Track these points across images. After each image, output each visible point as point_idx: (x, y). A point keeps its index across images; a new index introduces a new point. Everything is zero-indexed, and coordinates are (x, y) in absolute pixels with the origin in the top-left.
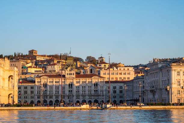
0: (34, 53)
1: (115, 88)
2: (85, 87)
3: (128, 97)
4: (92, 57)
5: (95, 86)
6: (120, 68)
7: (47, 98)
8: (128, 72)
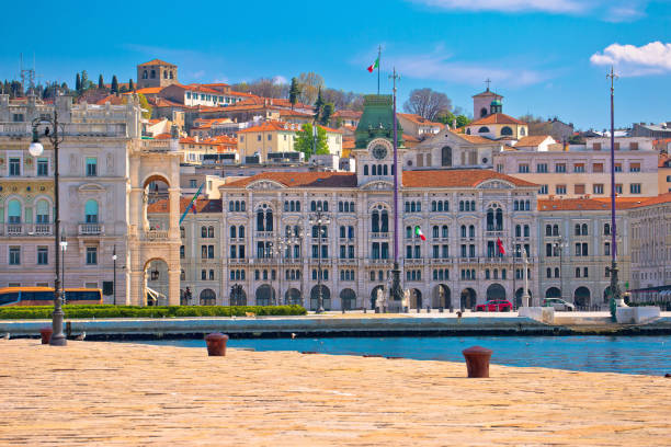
0: (162, 75)
1: (581, 230)
2: (445, 227)
3: (649, 271)
4: (436, 94)
5: (490, 222)
6: (595, 140)
7: (274, 278)
8: (634, 158)
